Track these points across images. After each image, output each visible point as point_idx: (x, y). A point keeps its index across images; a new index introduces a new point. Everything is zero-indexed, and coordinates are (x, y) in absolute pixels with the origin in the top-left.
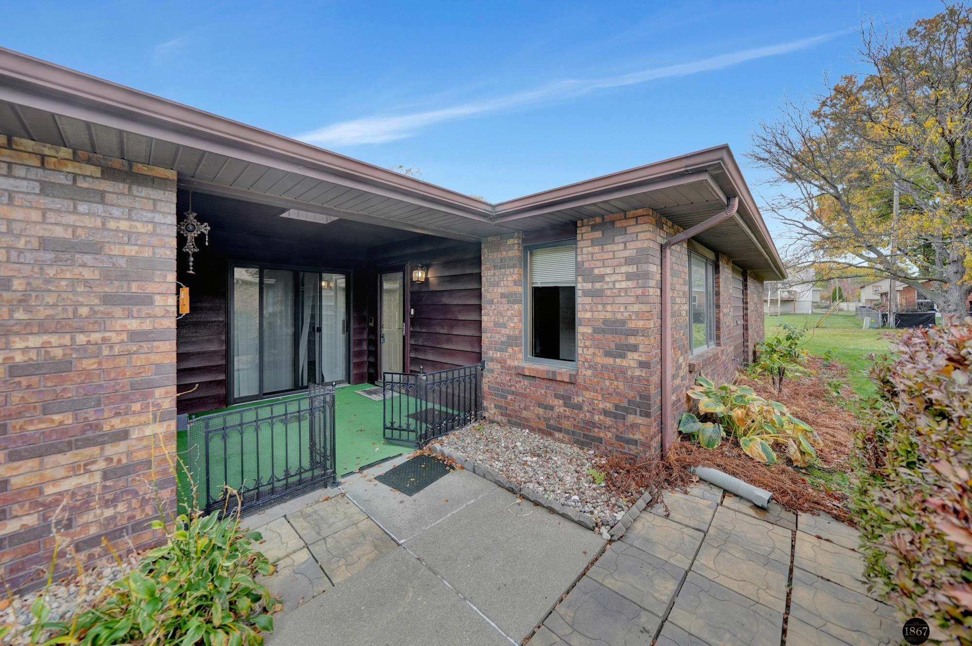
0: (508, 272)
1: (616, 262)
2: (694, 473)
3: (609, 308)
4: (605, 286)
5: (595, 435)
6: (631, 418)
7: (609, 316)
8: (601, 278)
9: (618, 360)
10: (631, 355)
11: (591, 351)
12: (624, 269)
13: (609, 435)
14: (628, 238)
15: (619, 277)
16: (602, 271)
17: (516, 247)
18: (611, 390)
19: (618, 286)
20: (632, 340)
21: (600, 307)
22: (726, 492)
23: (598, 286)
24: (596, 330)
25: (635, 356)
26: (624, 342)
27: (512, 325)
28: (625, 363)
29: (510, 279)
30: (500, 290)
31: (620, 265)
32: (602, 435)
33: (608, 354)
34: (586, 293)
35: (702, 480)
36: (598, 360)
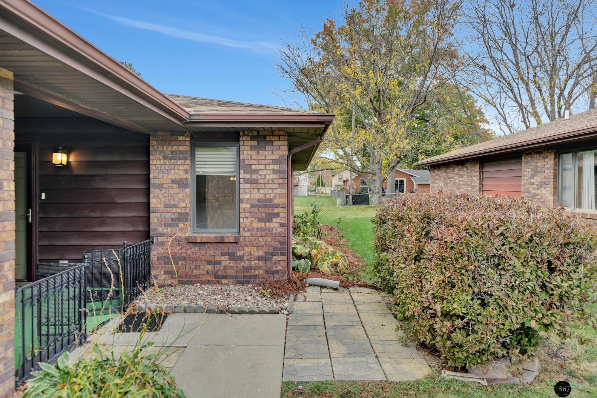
0: (179, 162)
1: (266, 162)
2: (306, 282)
3: (262, 191)
4: (259, 177)
5: (252, 274)
6: (275, 258)
7: (262, 196)
8: (257, 172)
9: (267, 224)
10: (275, 220)
11: (249, 220)
12: (271, 167)
13: (262, 272)
14: (274, 148)
15: (268, 172)
16: (258, 167)
17: (187, 143)
18: (263, 243)
19: (267, 177)
20: (276, 211)
21: (256, 191)
22: (322, 287)
23: (254, 176)
24: (253, 206)
25: (278, 220)
26: (271, 212)
27: (183, 205)
28: (271, 225)
29: (181, 168)
30: (170, 177)
31: (269, 164)
32: (257, 273)
33: (260, 220)
34: (246, 181)
35: (310, 285)
36: (254, 225)
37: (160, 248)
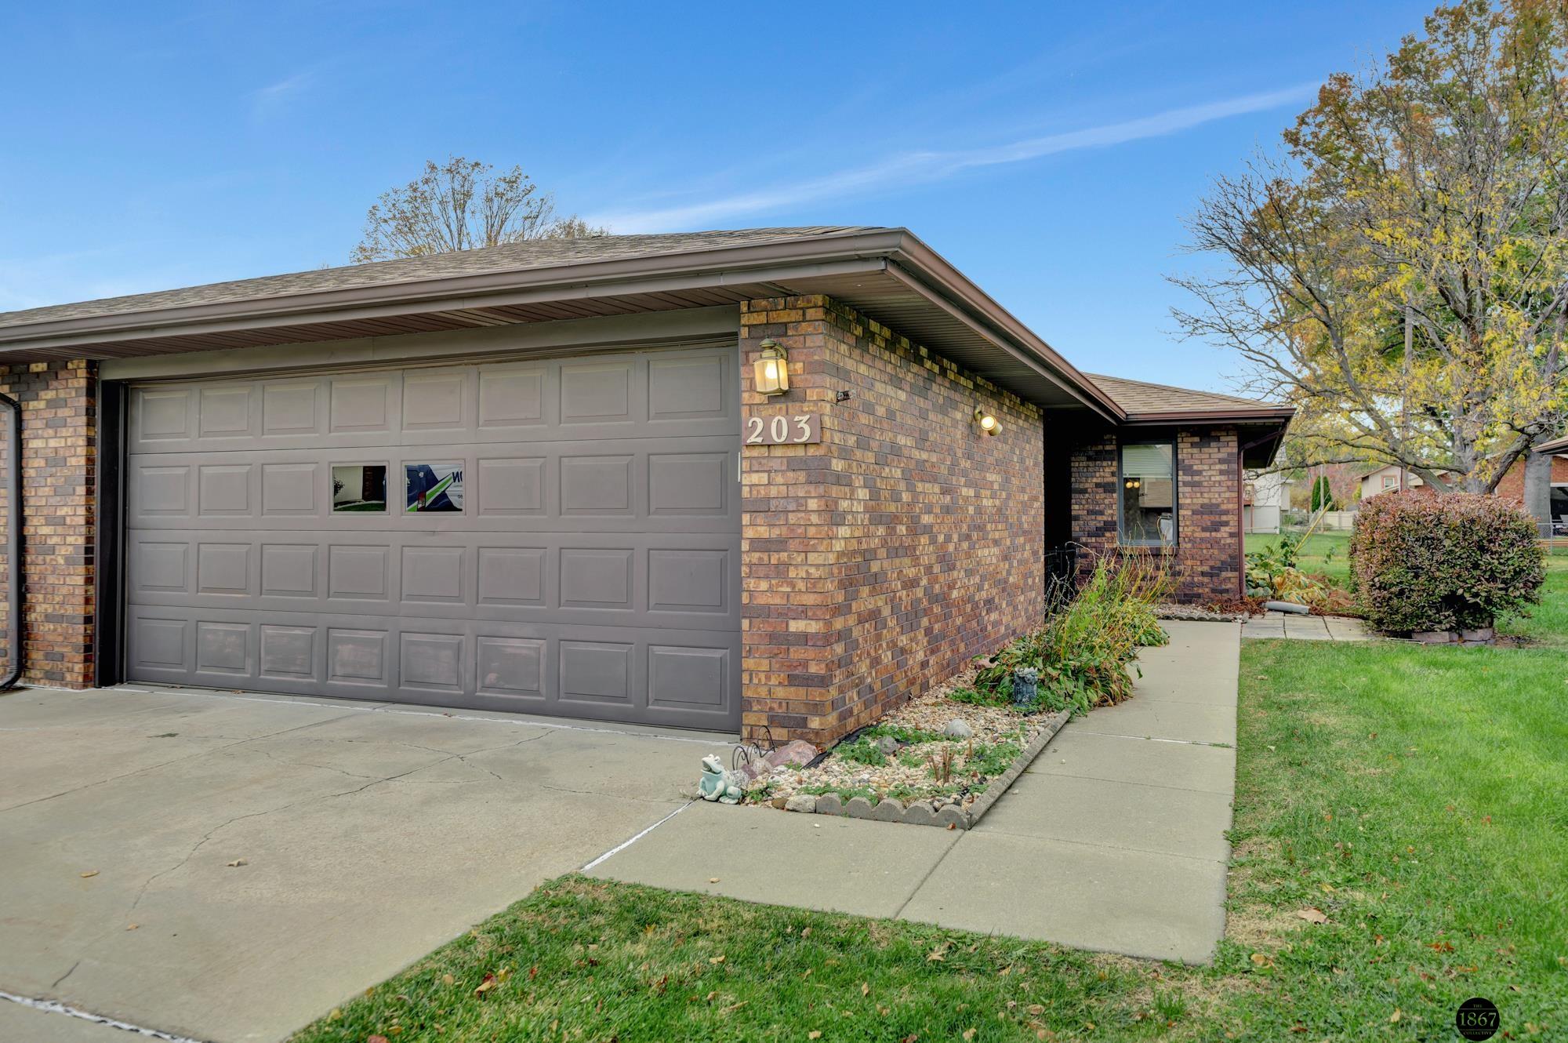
0: (1105, 464)
1: (1211, 461)
2: (1264, 607)
3: (1206, 495)
4: (1203, 479)
5: (1195, 592)
6: (1224, 574)
7: (1206, 501)
8: (1199, 473)
9: (1213, 534)
10: (1223, 529)
11: (1191, 529)
12: (1218, 467)
13: (1207, 590)
14: (1220, 444)
15: (1214, 473)
16: (1200, 467)
17: (1114, 442)
18: (1208, 557)
19: (1213, 479)
20: (1224, 518)
21: (1199, 495)
22: (1286, 612)
23: (1196, 478)
24: (1194, 512)
25: (1227, 529)
26: (1217, 519)
27: (1111, 512)
28: (1219, 535)
29: (1107, 470)
30: (1095, 480)
31: (1215, 464)
32: (1200, 591)
33: (1204, 530)
34: (1185, 484)
35: (1270, 610)
36: (1197, 535)
37: (1083, 561)
